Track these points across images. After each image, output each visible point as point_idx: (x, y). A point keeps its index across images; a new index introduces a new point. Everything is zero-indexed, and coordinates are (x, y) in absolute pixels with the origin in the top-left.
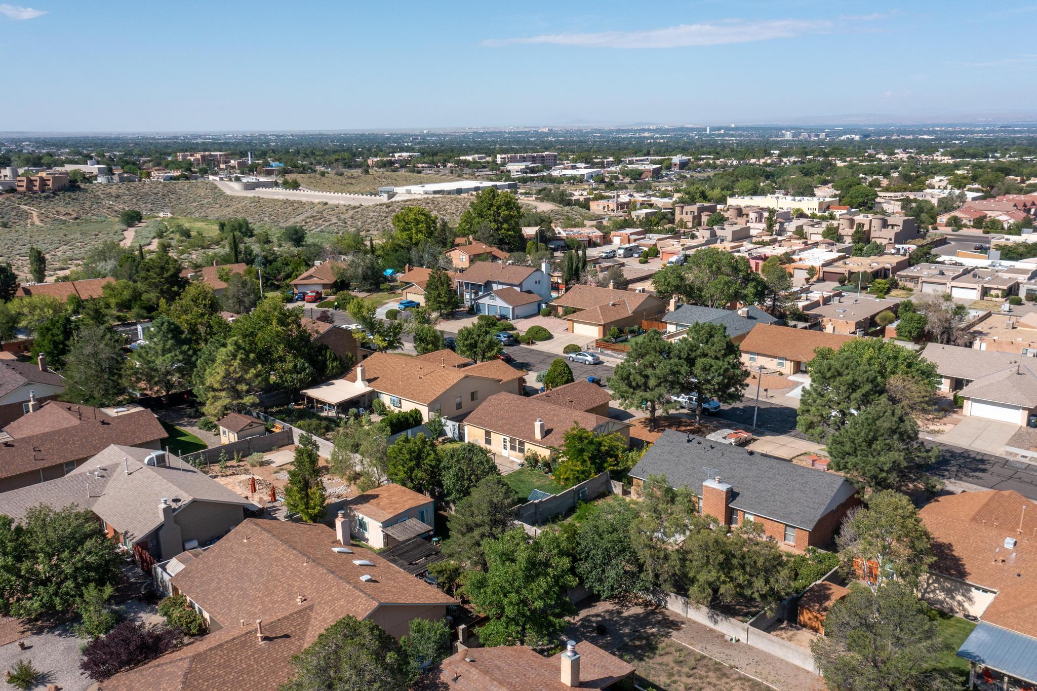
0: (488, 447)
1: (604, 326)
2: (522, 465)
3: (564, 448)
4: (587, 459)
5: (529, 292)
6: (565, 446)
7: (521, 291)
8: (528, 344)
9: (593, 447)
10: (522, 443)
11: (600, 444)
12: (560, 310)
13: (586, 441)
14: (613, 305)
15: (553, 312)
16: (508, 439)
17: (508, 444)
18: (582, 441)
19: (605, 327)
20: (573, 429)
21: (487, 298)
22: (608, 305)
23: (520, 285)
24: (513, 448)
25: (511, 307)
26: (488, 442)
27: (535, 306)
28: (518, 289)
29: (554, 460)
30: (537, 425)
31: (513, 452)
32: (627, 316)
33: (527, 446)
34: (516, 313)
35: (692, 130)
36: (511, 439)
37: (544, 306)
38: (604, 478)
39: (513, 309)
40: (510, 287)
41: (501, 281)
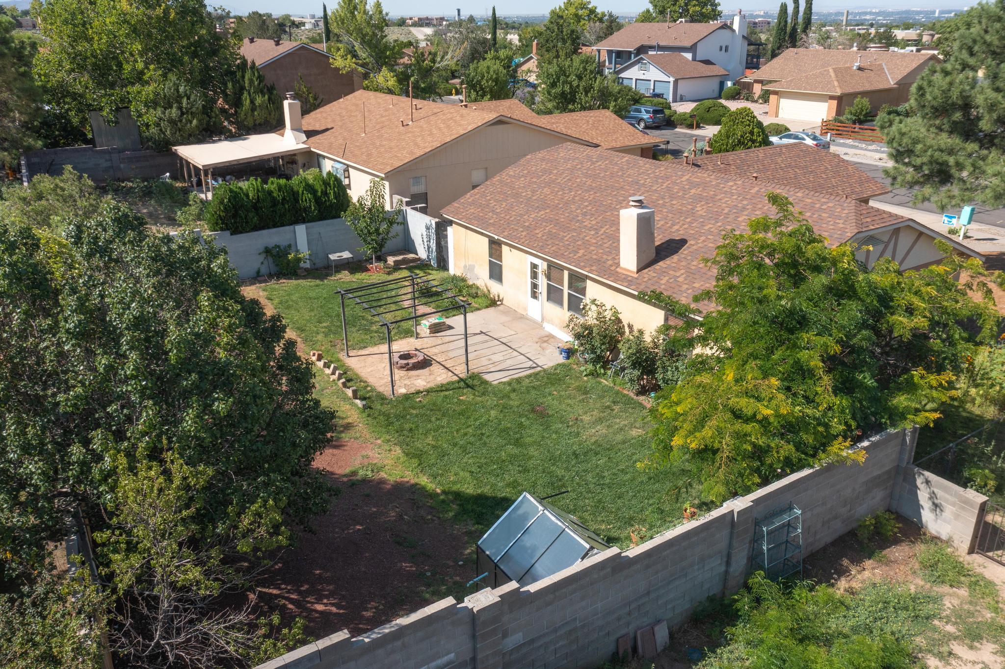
0: (495, 288)
1: (840, 99)
2: (569, 353)
3: (712, 307)
4: (816, 363)
5: (707, 62)
6: (721, 296)
7: (694, 59)
8: (690, 126)
9: (854, 310)
10: (577, 281)
11: (885, 300)
12: (757, 89)
13: (817, 282)
14: (860, 69)
15: (744, 92)
16: (542, 266)
17: (542, 282)
18: (798, 280)
19: (842, 101)
20: (763, 226)
21: (636, 67)
22: (850, 68)
23: (692, 49)
24: (554, 295)
25: (672, 79)
26: (496, 273)
27: (714, 85)
28: (689, 56)
29: (674, 350)
30: (629, 218)
31: (552, 309)
32: (886, 87)
33: (593, 291)
34: (680, 92)
35: (918, 13)
36: (551, 266)
37: (729, 84)
38: (888, 458)
39: (676, 82)
40: (676, 53)
41: (662, 44)
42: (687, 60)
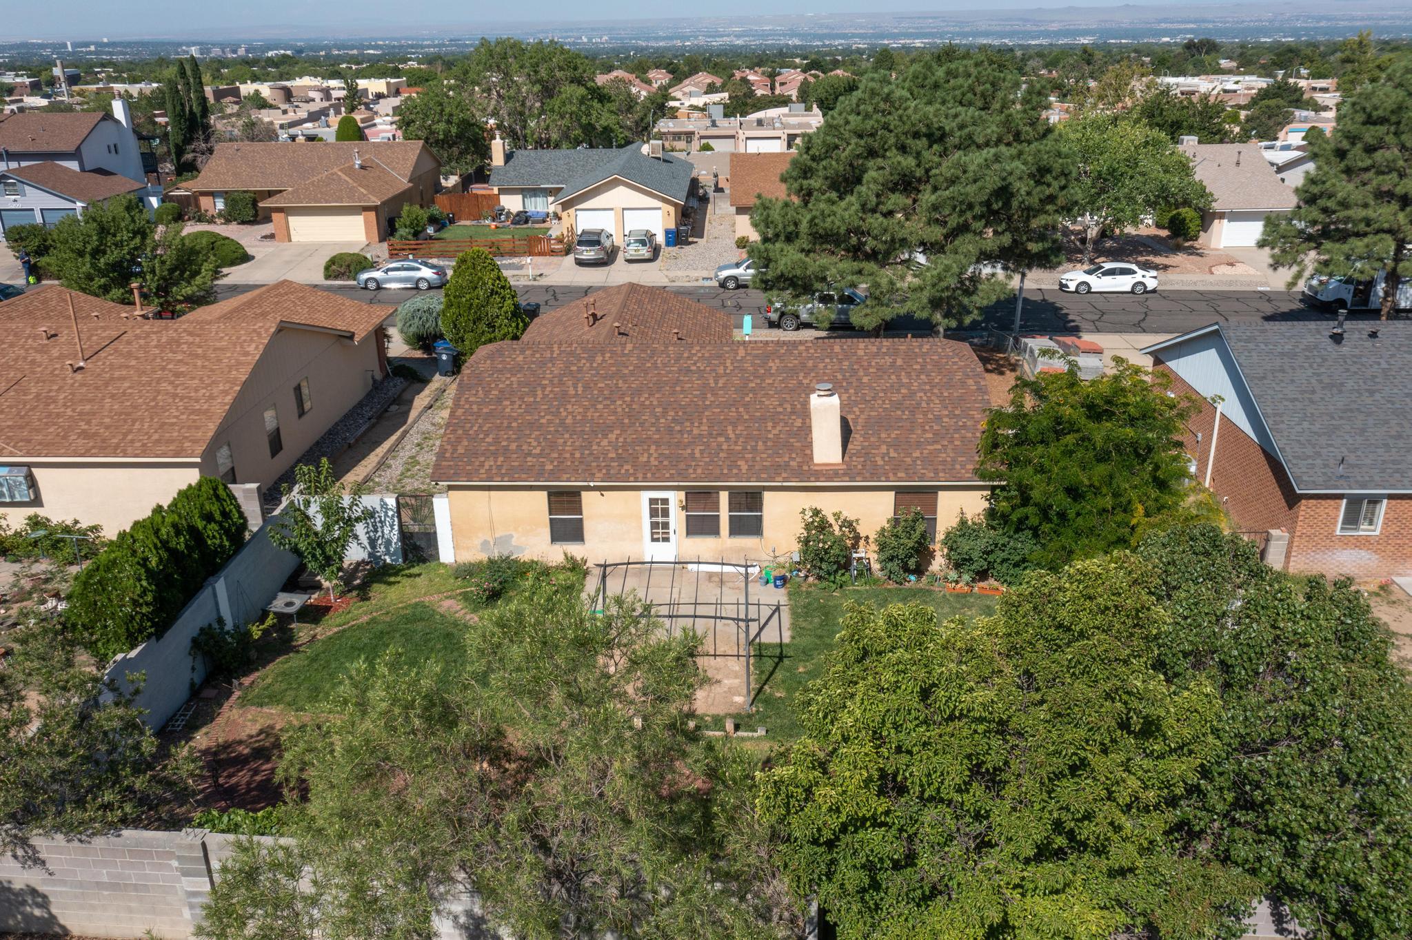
1: (378, 210)
5: (105, 172)
7: (83, 169)
12: (208, 205)
14: (362, 167)
16: (675, 499)
17: (676, 517)
22: (353, 168)
23: (73, 154)
25: (80, 205)
26: (567, 532)
28: (73, 165)
32: (402, 188)
36: (690, 493)
37: (154, 201)
39: (85, 210)
40: (49, 162)
41: (12, 149)
42: (74, 172)
